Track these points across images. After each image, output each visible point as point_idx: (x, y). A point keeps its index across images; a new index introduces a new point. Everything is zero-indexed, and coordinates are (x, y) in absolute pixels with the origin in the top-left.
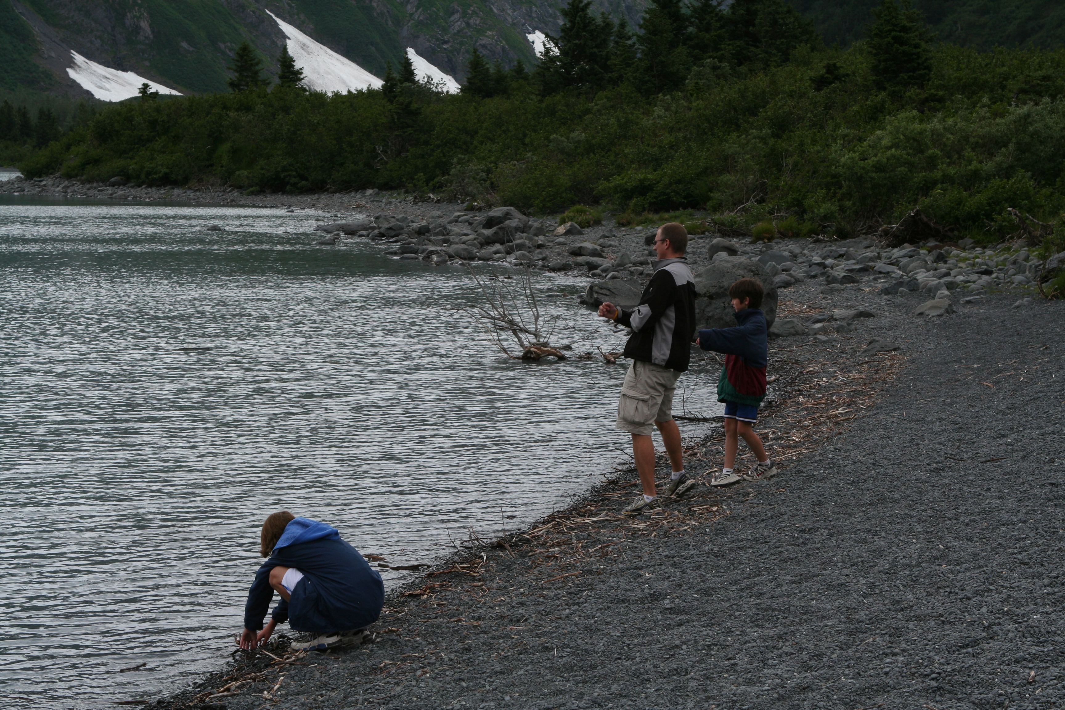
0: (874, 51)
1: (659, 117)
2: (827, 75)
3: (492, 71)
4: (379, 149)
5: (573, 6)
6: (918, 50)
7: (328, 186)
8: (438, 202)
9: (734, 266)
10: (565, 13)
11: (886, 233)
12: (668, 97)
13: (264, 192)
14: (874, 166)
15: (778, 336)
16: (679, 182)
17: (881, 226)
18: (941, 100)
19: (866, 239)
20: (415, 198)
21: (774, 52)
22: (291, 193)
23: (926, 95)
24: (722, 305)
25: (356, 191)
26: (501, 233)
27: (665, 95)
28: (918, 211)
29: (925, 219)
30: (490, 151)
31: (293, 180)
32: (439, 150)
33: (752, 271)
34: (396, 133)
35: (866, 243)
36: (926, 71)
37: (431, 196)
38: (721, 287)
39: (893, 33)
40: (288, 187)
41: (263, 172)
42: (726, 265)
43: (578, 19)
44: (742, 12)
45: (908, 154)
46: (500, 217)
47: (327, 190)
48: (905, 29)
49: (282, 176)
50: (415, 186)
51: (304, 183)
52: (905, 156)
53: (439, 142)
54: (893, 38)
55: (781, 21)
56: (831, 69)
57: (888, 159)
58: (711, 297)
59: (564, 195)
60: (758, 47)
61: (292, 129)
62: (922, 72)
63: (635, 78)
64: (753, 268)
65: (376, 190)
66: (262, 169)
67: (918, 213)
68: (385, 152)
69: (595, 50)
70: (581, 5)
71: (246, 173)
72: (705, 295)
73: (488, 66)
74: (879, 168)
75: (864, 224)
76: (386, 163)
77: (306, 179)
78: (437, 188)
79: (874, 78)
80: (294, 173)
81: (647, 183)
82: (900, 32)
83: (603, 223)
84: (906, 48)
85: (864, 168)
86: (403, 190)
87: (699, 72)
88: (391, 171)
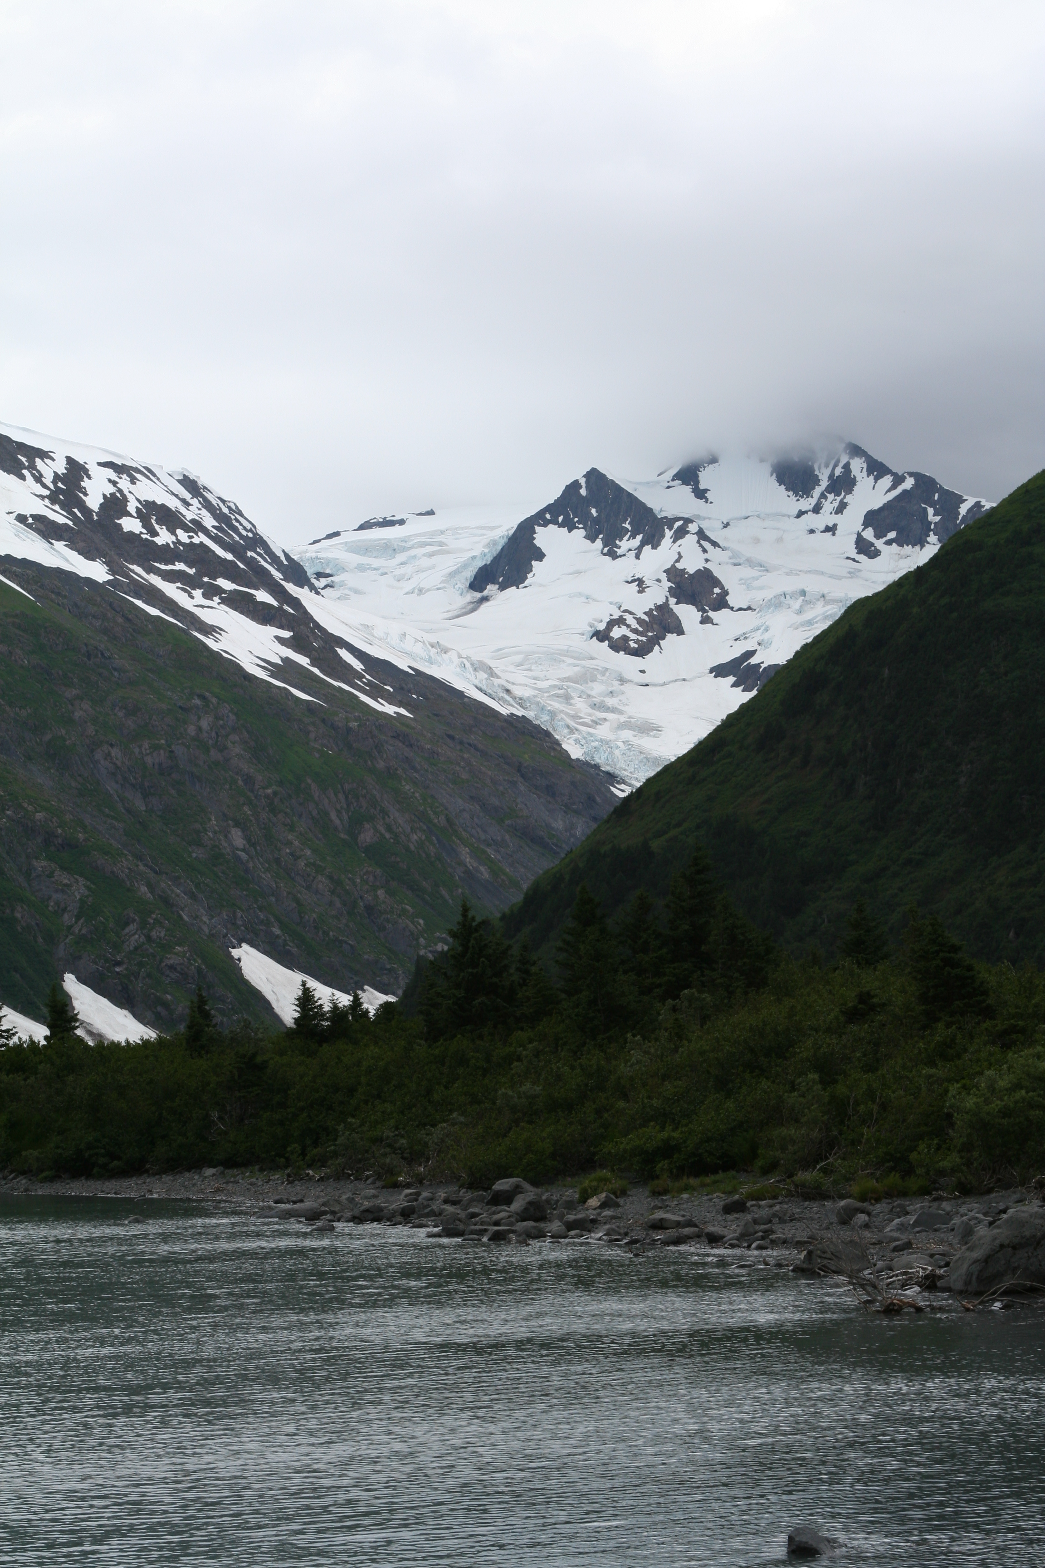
0: (919, 976)
1: (639, 1062)
2: (860, 1006)
4: (215, 1115)
5: (464, 926)
6: (971, 973)
7: (148, 1166)
8: (322, 1179)
10: (453, 935)
12: (638, 1037)
13: (60, 1177)
14: (999, 1111)
16: (710, 1140)
17: (1034, 1176)
19: (1014, 1192)
20: (289, 1176)
21: (736, 975)
22: (99, 1177)
23: (1005, 1027)
25: (189, 1170)
27: (634, 1036)
30: (383, 1112)
31: (102, 1160)
32: (305, 1114)
34: (237, 1094)
35: (1017, 1196)
36: (983, 997)
37: (311, 1172)
38: (1023, 1237)
39: (941, 954)
40: (95, 1170)
41: (59, 1151)
43: (472, 941)
44: (687, 927)
46: (508, 1191)
47: (147, 1171)
48: (955, 949)
49: (87, 1155)
50: (287, 1159)
51: (116, 1163)
52: (1036, 1098)
53: (302, 1104)
54: (942, 960)
55: (741, 937)
56: (864, 998)
57: (1016, 1102)
60: (714, 970)
61: (95, 1093)
63: (577, 1015)
65: (221, 1168)
66: (57, 1147)
68: (221, 1118)
69: (495, 980)
70: (474, 924)
71: (35, 1153)
73: (320, 1002)
74: (1005, 1113)
75: (992, 1177)
76: (226, 1133)
77: (119, 1158)
78: (319, 1162)
79: (924, 1007)
80: (103, 1151)
81: (672, 1143)
82: (949, 952)
84: (957, 971)
85: (988, 1113)
86: (257, 1167)
87: (674, 1006)
88: (235, 1143)
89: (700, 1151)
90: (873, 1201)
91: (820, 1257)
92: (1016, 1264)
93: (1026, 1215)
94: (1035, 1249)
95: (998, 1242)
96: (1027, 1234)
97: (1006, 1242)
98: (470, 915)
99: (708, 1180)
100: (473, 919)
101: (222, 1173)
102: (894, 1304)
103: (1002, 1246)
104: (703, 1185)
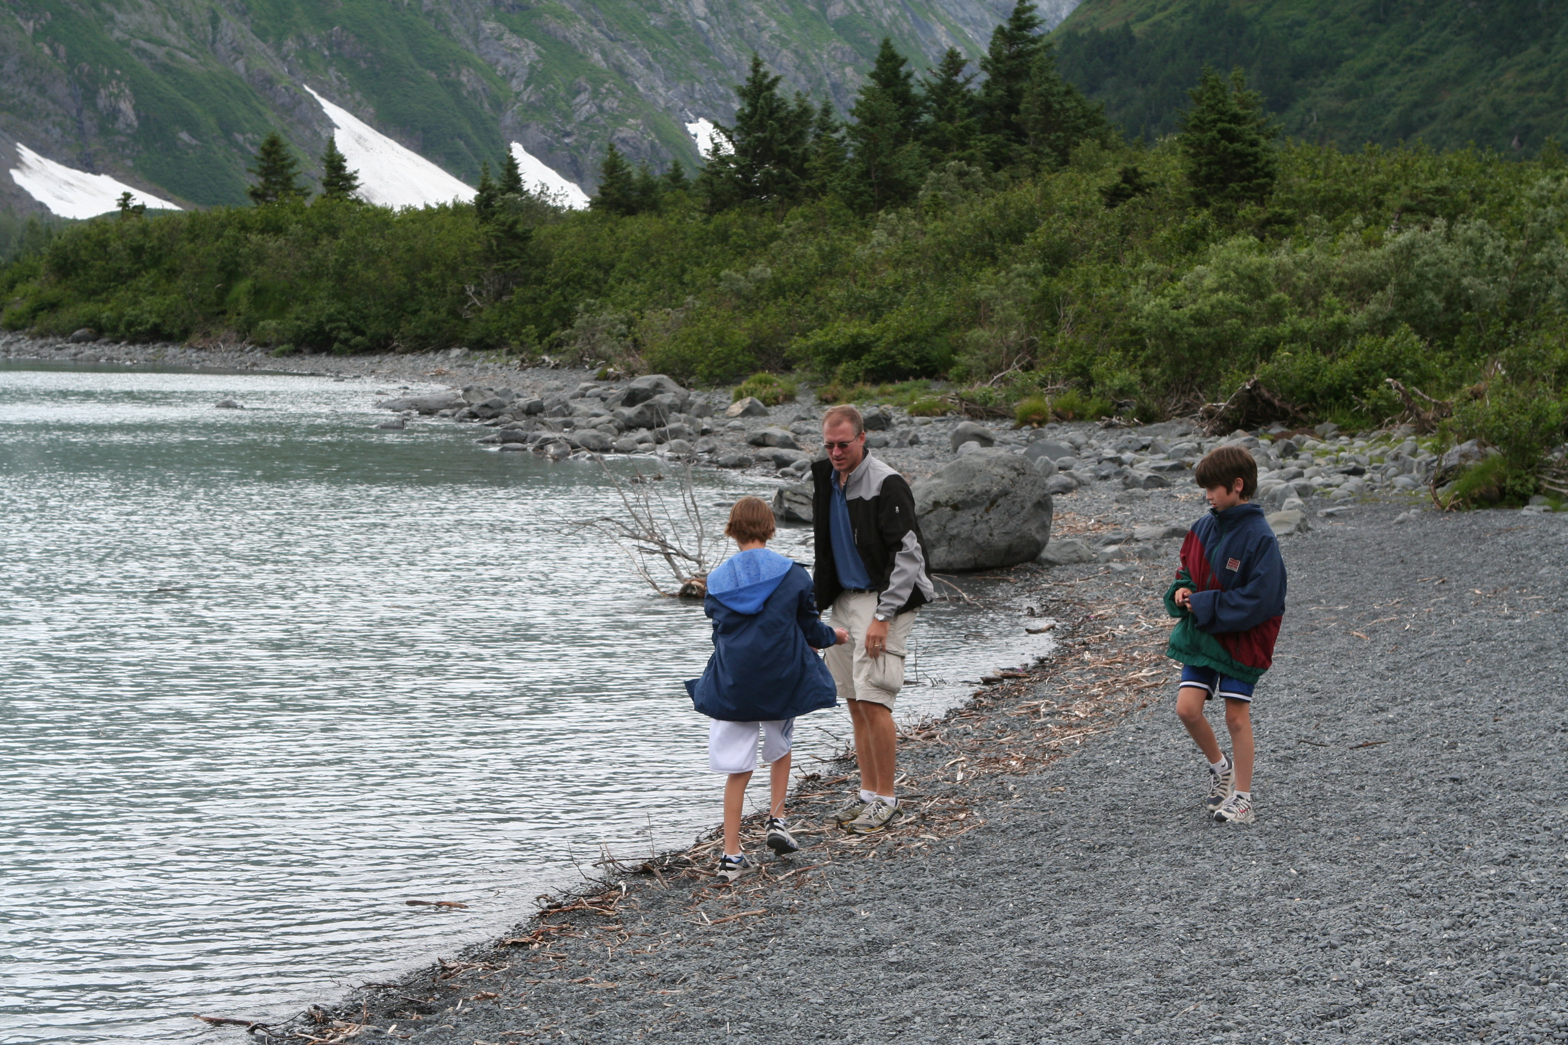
0: (1192, 151)
1: (880, 244)
2: (1123, 185)
3: (635, 176)
4: (470, 290)
5: (754, 82)
6: (1255, 149)
7: (395, 344)
8: (556, 367)
9: (989, 462)
10: (743, 93)
11: (1210, 414)
12: (893, 215)
13: (301, 352)
14: (1192, 317)
15: (1053, 563)
16: (908, 339)
17: (1203, 403)
18: (1289, 222)
19: (1180, 423)
20: (523, 361)
22: (340, 353)
23: (1268, 215)
24: (971, 518)
25: (437, 351)
26: (648, 414)
27: (888, 213)
28: (1256, 382)
29: (1267, 395)
30: (632, 293)
31: (343, 335)
32: (558, 292)
33: (1016, 469)
34: (495, 266)
35: (1180, 429)
36: (1267, 180)
37: (547, 358)
38: (969, 493)
39: (1220, 125)
40: (336, 345)
41: (299, 322)
42: (977, 460)
43: (761, 101)
45: (1242, 300)
46: (646, 390)
47: (393, 349)
49: (327, 328)
50: (522, 343)
51: (359, 338)
52: (1237, 303)
53: (557, 280)
54: (1219, 132)
55: (1057, 107)
56: (1130, 176)
58: (956, 507)
59: (740, 358)
61: (342, 260)
62: (1262, 181)
63: (844, 188)
64: (1017, 465)
65: (466, 350)
66: (298, 318)
67: (1255, 386)
68: (478, 293)
69: (787, 147)
70: (766, 81)
71: (273, 323)
72: (946, 504)
73: (629, 169)
74: (1199, 320)
75: (1178, 401)
76: (480, 310)
77: (363, 333)
78: (555, 347)
79: (1192, 189)
80: (345, 324)
81: (861, 341)
82: (1230, 122)
83: (798, 398)
84: (1237, 146)
85: (1177, 320)
86: (505, 350)
87: (939, 180)
88: (487, 321)
89: (893, 352)
90: (1033, 425)
92: (955, 532)
93: (982, 460)
94: (987, 511)
95: (931, 498)
96: (977, 488)
97: (943, 499)
98: (762, 70)
99: (890, 388)
100: (765, 75)
101: (467, 355)
102: (693, 588)
103: (936, 504)
104: (883, 394)
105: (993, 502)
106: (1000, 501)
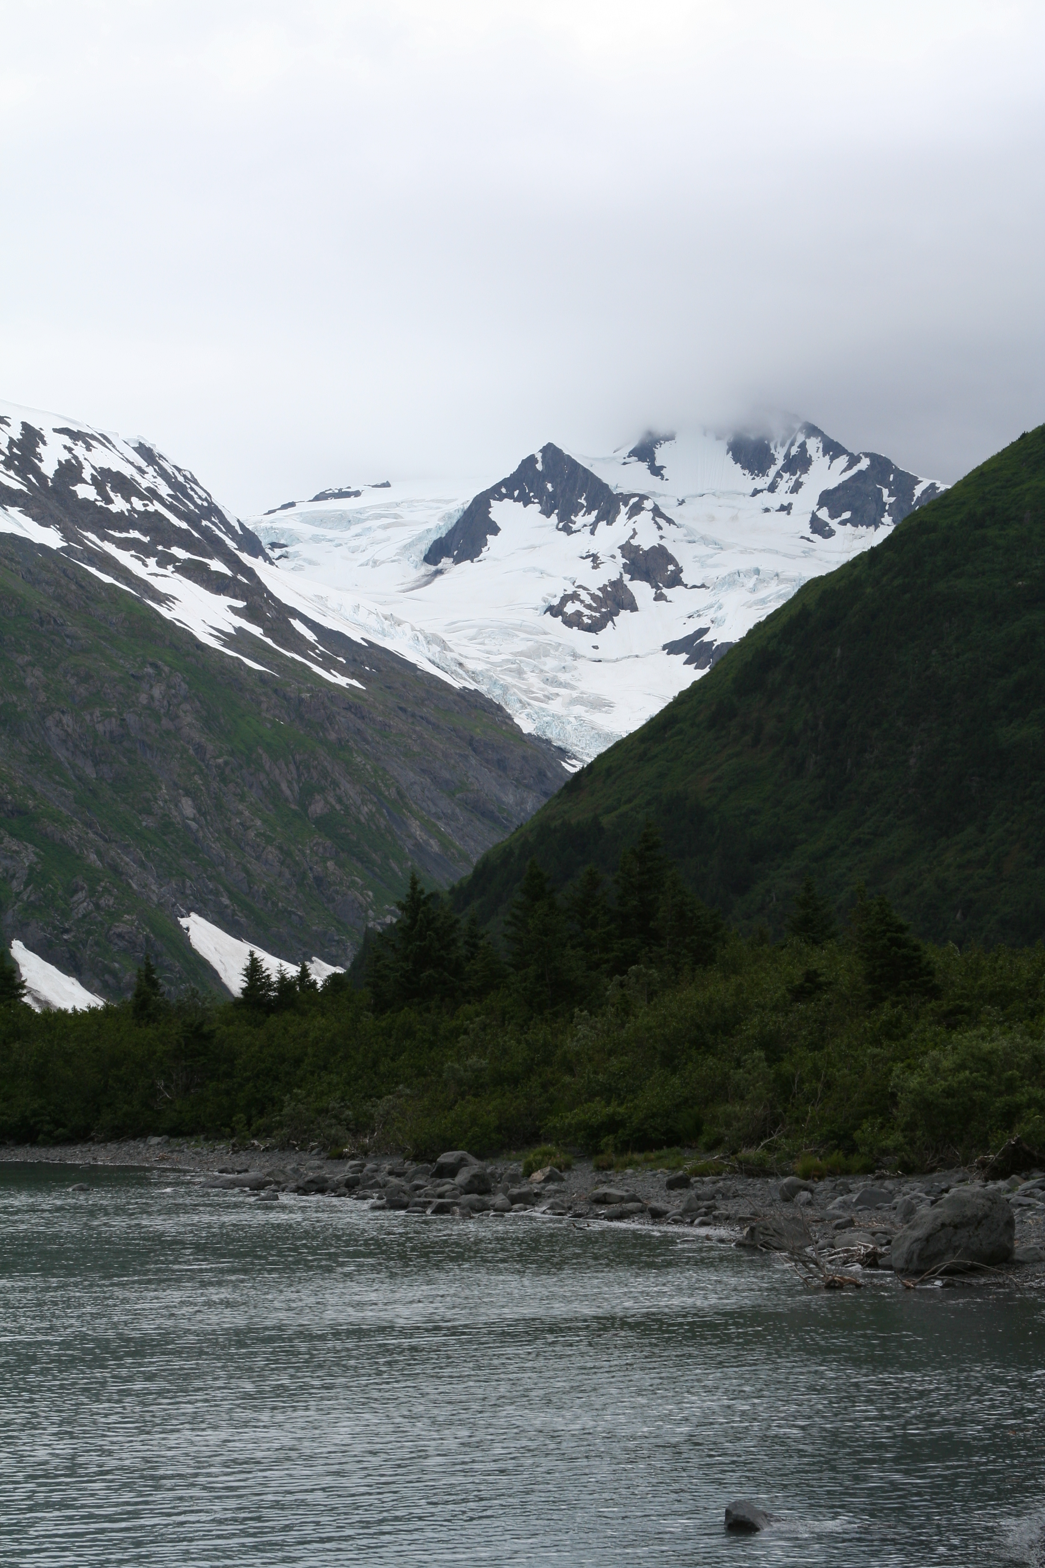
0: (866, 956)
1: (585, 1037)
2: (807, 984)
3: (274, 978)
4: (161, 1084)
5: (413, 898)
6: (918, 953)
7: (93, 1134)
8: (266, 1149)
9: (973, 1195)
10: (402, 907)
11: (983, 1165)
14: (943, 1091)
15: (1023, 1263)
17: (977, 1156)
18: (968, 1012)
19: (957, 1172)
20: (234, 1145)
21: (684, 951)
22: (45, 1144)
23: (950, 1007)
24: (967, 1234)
25: (134, 1138)
27: (581, 1011)
28: (1019, 1139)
29: (1027, 1148)
30: (329, 1083)
31: (47, 1128)
32: (251, 1084)
33: (990, 1200)
34: (184, 1063)
35: (959, 1176)
36: (929, 977)
37: (256, 1142)
38: (964, 1217)
39: (888, 934)
40: (40, 1137)
41: (5, 1118)
42: (965, 1194)
43: (420, 915)
44: (635, 903)
45: (983, 1076)
47: (92, 1139)
48: (902, 929)
49: (32, 1122)
50: (233, 1129)
51: (61, 1130)
52: (980, 1079)
53: (248, 1074)
54: (889, 940)
55: (690, 915)
56: (811, 976)
57: (960, 1083)
58: (956, 1227)
60: (661, 946)
61: (41, 1061)
62: (926, 978)
63: (525, 989)
64: (991, 1197)
65: (166, 1137)
67: (1018, 1141)
68: (167, 1087)
69: (442, 952)
70: (422, 897)
72: (950, 1225)
74: (949, 1093)
75: (934, 1156)
76: (172, 1102)
77: (64, 1126)
78: (264, 1132)
79: (870, 987)
80: (48, 1118)
82: (896, 932)
83: (573, 1167)
84: (904, 951)
85: (932, 1093)
86: (202, 1137)
87: (621, 982)
88: (180, 1112)
90: (816, 1179)
91: (763, 1234)
92: (957, 1244)
93: (968, 1194)
94: (976, 1228)
95: (939, 1221)
96: (969, 1213)
97: (948, 1221)
98: (419, 889)
100: (422, 892)
101: (168, 1142)
102: (835, 1281)
103: (943, 1225)
104: (647, 1161)
105: (979, 1223)
106: (984, 1222)
